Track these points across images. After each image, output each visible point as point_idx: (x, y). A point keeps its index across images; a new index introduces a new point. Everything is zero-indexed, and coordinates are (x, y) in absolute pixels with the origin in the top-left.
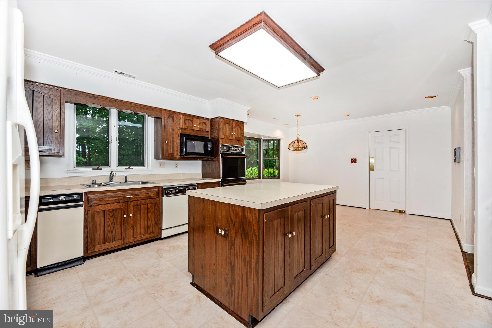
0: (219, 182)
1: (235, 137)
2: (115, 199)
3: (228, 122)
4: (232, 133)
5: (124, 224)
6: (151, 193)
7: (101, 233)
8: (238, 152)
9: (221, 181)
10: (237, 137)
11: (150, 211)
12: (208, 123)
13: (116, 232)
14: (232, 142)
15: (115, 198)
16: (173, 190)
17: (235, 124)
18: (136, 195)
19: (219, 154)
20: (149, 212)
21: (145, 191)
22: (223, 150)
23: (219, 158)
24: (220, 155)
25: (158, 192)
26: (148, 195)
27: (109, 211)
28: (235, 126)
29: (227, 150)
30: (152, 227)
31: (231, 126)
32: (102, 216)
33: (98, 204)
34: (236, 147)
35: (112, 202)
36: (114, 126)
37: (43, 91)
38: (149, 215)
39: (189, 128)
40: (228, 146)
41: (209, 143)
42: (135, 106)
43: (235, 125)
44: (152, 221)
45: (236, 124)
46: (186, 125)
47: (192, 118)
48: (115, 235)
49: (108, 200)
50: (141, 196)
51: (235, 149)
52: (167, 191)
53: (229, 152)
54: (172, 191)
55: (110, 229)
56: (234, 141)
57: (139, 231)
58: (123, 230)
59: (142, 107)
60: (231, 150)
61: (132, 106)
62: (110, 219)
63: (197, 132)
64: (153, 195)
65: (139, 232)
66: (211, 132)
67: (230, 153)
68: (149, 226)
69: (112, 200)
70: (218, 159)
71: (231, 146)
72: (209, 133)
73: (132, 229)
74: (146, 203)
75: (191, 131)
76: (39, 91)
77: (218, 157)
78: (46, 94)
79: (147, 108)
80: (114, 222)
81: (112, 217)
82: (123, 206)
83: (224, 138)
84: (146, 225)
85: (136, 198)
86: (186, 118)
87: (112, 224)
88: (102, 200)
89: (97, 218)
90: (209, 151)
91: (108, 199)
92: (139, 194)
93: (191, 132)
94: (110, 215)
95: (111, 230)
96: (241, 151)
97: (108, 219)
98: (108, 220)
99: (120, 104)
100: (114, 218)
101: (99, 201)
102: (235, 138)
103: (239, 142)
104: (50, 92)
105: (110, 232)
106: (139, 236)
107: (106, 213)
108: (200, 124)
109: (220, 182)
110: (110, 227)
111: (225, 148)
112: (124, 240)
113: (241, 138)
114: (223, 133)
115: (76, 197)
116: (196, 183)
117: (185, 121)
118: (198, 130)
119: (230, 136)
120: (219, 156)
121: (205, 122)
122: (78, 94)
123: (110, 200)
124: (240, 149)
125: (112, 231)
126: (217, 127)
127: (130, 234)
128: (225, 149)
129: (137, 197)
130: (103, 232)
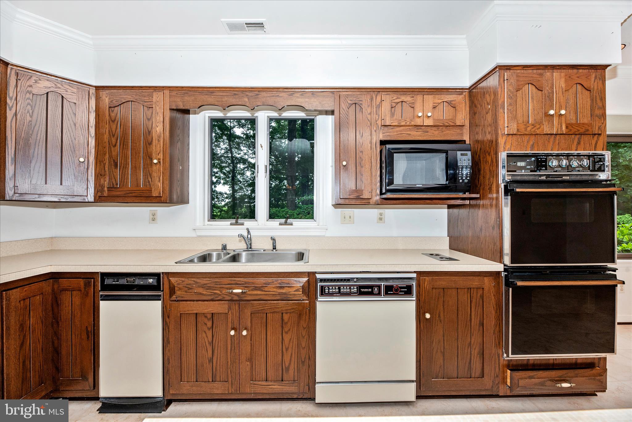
0: (499, 273)
1: (566, 124)
2: (215, 293)
3: (536, 76)
4: (552, 112)
5: (233, 348)
6: (289, 287)
7: (192, 359)
8: (577, 175)
9: (505, 269)
10: (574, 122)
11: (289, 330)
12: (462, 100)
13: (219, 363)
14: (551, 143)
15: (215, 290)
16: (343, 286)
17: (563, 80)
18: (256, 289)
19: (498, 186)
20: (287, 333)
21: (276, 281)
22: (515, 171)
23: (497, 198)
24: (503, 187)
25: (307, 285)
26: (281, 291)
27: (206, 317)
28: (563, 86)
29: (531, 171)
30: (294, 368)
31: (547, 89)
32: (192, 324)
33: (185, 299)
34: (568, 156)
35: (210, 298)
36: (262, 147)
37: (142, 99)
38: (287, 338)
39: (403, 124)
40: (534, 155)
41: (462, 155)
42: (278, 95)
43: (566, 81)
44: (293, 354)
45: (568, 78)
46: (395, 117)
47: (413, 97)
48: (216, 371)
49: (201, 294)
50: (267, 291)
51: (564, 162)
52: (328, 286)
53: (541, 176)
54: (339, 288)
55: (206, 353)
56: (558, 137)
57: (263, 371)
58: (231, 361)
59: (293, 94)
60: (546, 169)
61: (273, 96)
62: (207, 332)
63: (427, 132)
64: (294, 291)
65: (264, 374)
66: (473, 125)
67: (544, 178)
68: (287, 364)
69: (209, 293)
70: (494, 202)
71: (547, 155)
72: (466, 130)
73: (248, 363)
74: (278, 310)
75: (410, 130)
76: (138, 100)
77: (495, 195)
78: (145, 102)
79: (302, 95)
80: (214, 342)
81: (211, 330)
82: (231, 309)
83: (518, 130)
84: (280, 362)
85: (257, 295)
86: (394, 98)
87: (210, 345)
88: (190, 291)
89: (185, 326)
90: (462, 179)
91: (201, 290)
92: (263, 287)
93: (409, 132)
94: (206, 324)
95: (209, 357)
96: (591, 171)
97: (204, 333)
98: (204, 335)
99: (252, 96)
100: (215, 332)
101: (185, 293)
102: (567, 127)
103: (585, 138)
104: (149, 98)
105: (207, 361)
106: (264, 383)
107: (199, 319)
108: (434, 108)
109: (503, 274)
110: (207, 349)
111: (521, 164)
112: (232, 384)
113: (590, 125)
114: (513, 117)
115: (151, 281)
116: (415, 272)
117: (392, 108)
118: (431, 124)
119: (541, 123)
120: (498, 192)
121: (451, 101)
122: (187, 93)
123: (204, 293)
124: (585, 162)
125: (211, 361)
126: (488, 104)
127: (245, 374)
128: (521, 168)
129: (259, 292)
130: (194, 357)
